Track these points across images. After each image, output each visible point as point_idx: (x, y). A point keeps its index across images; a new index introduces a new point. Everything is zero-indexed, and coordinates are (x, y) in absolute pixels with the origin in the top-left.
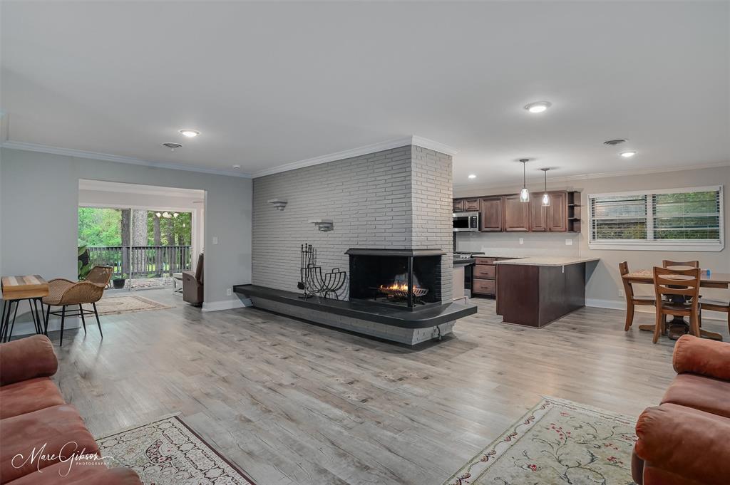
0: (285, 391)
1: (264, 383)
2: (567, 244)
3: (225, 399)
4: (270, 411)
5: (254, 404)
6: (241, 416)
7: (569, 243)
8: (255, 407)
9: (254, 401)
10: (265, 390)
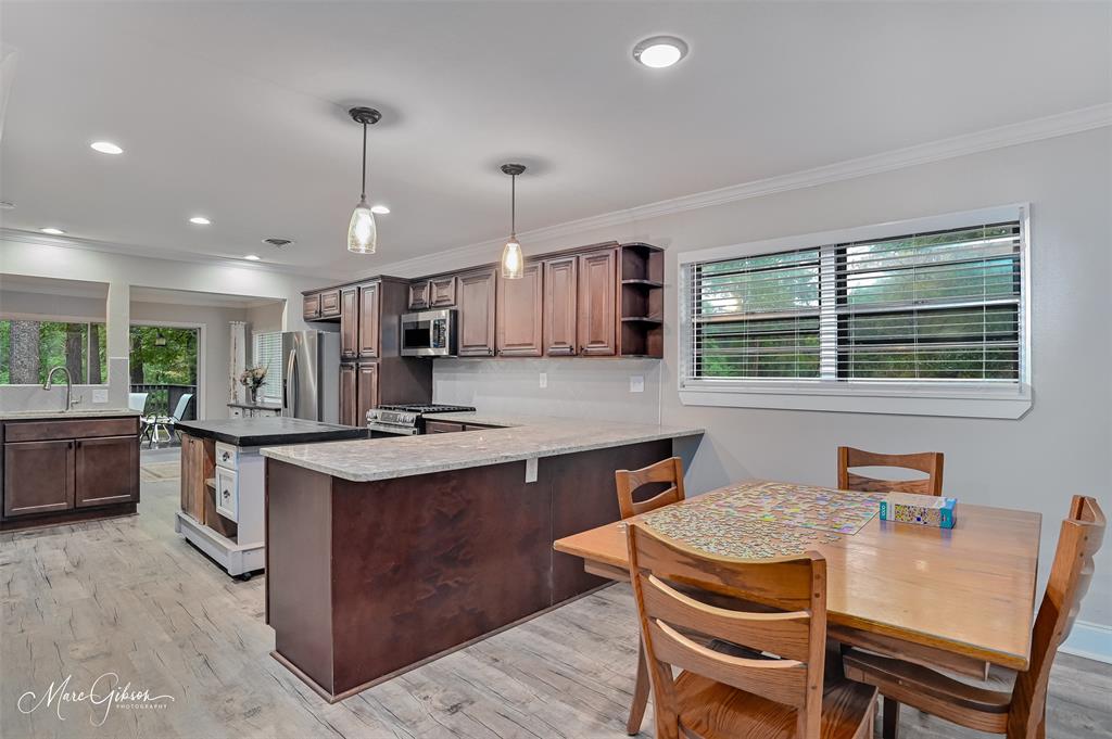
2: (632, 390)
7: (637, 387)
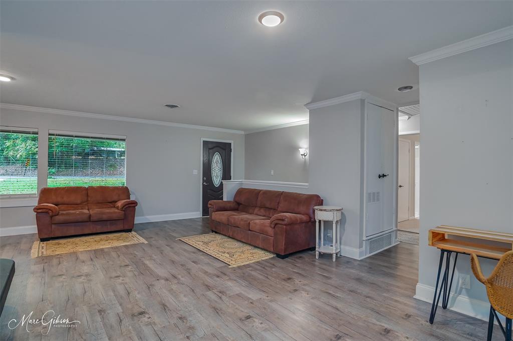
0: (166, 275)
1: (178, 283)
3: (206, 273)
4: (181, 265)
5: (189, 269)
6: (197, 264)
8: (189, 268)
9: (188, 271)
10: (180, 277)
